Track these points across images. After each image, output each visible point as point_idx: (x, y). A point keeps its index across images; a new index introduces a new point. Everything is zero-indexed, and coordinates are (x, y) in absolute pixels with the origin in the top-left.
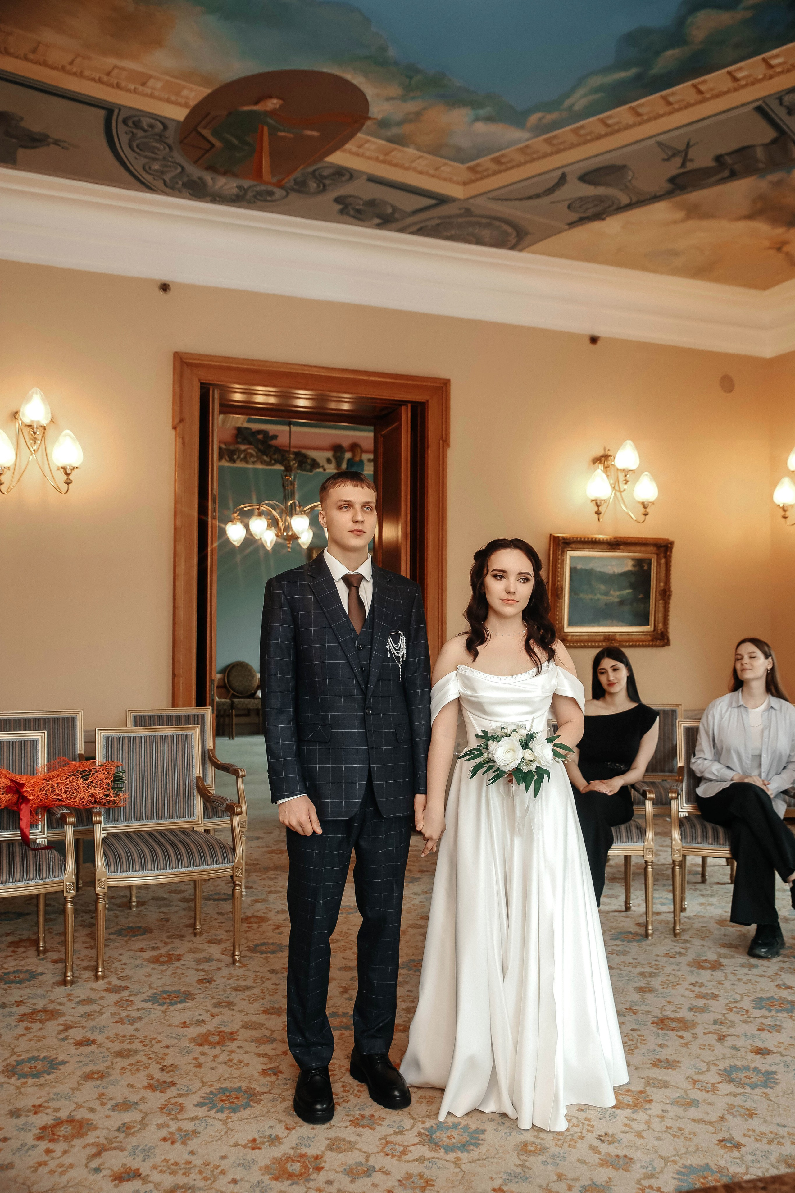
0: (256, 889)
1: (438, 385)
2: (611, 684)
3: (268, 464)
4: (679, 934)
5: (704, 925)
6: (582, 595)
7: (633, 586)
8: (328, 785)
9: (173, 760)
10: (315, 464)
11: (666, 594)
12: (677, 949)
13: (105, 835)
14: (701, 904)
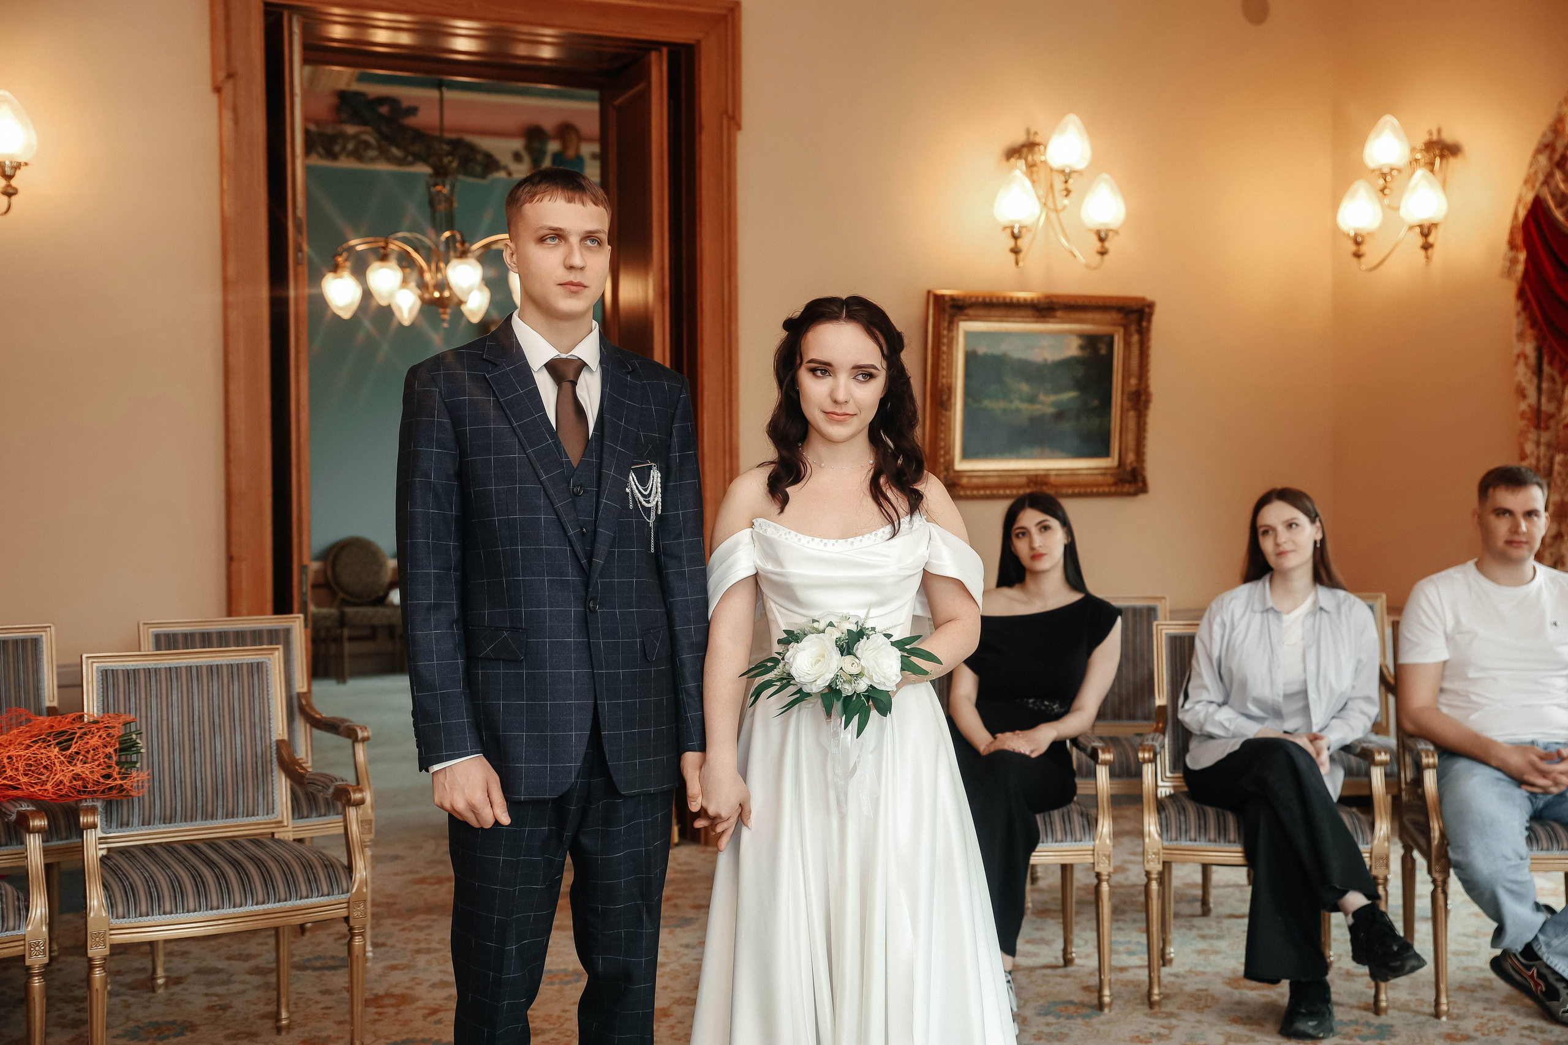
0: (393, 947)
1: (719, 12)
2: (1036, 556)
3: (401, 162)
4: (1158, 1003)
5: (1203, 987)
6: (987, 403)
7: (1080, 385)
8: (520, 738)
9: (232, 710)
10: (490, 164)
11: (1139, 400)
12: (1154, 1029)
13: (104, 852)
14: (1200, 952)
